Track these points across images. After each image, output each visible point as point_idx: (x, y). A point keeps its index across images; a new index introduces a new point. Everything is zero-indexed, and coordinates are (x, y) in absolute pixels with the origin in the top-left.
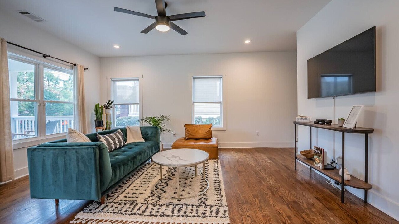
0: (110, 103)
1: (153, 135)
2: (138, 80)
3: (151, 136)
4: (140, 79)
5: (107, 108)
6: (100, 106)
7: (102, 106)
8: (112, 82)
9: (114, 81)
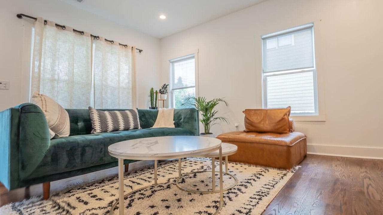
0: (165, 87)
1: (186, 120)
2: (193, 57)
3: (183, 122)
4: (196, 55)
5: (162, 92)
6: (155, 91)
7: (156, 91)
8: (171, 64)
9: (173, 62)
